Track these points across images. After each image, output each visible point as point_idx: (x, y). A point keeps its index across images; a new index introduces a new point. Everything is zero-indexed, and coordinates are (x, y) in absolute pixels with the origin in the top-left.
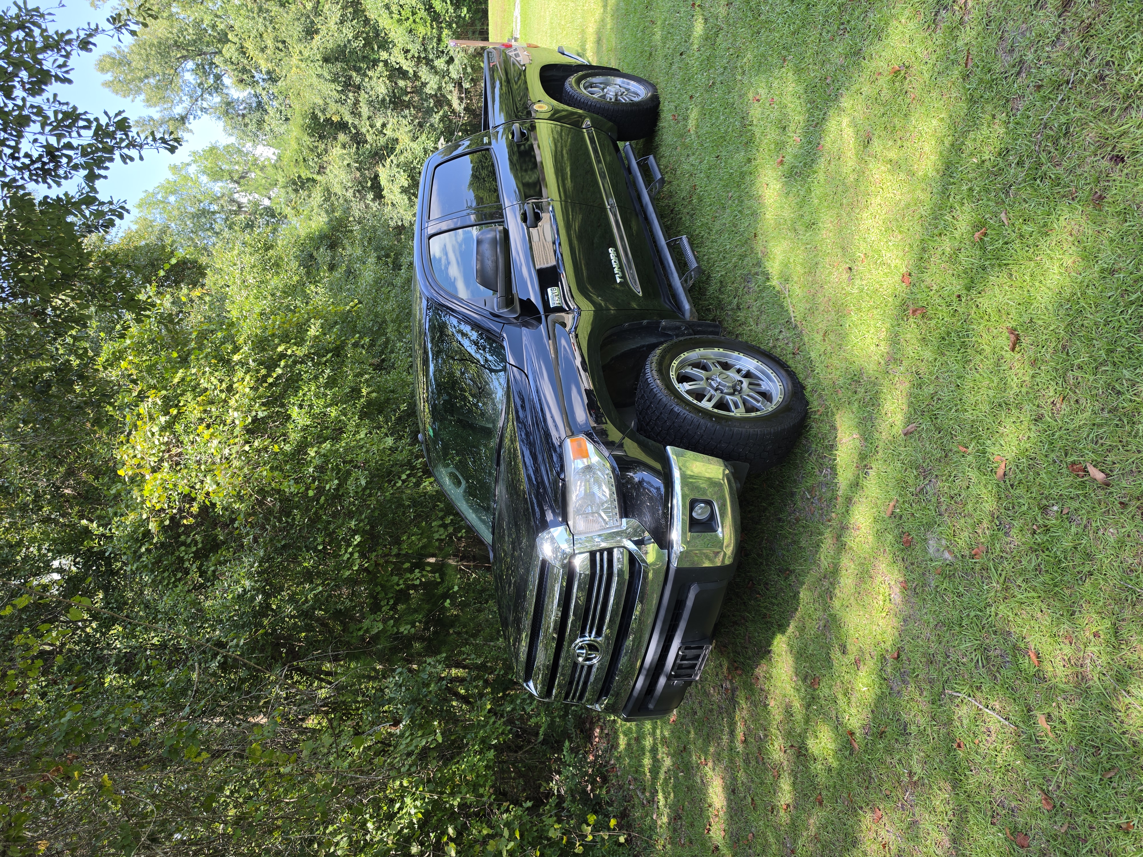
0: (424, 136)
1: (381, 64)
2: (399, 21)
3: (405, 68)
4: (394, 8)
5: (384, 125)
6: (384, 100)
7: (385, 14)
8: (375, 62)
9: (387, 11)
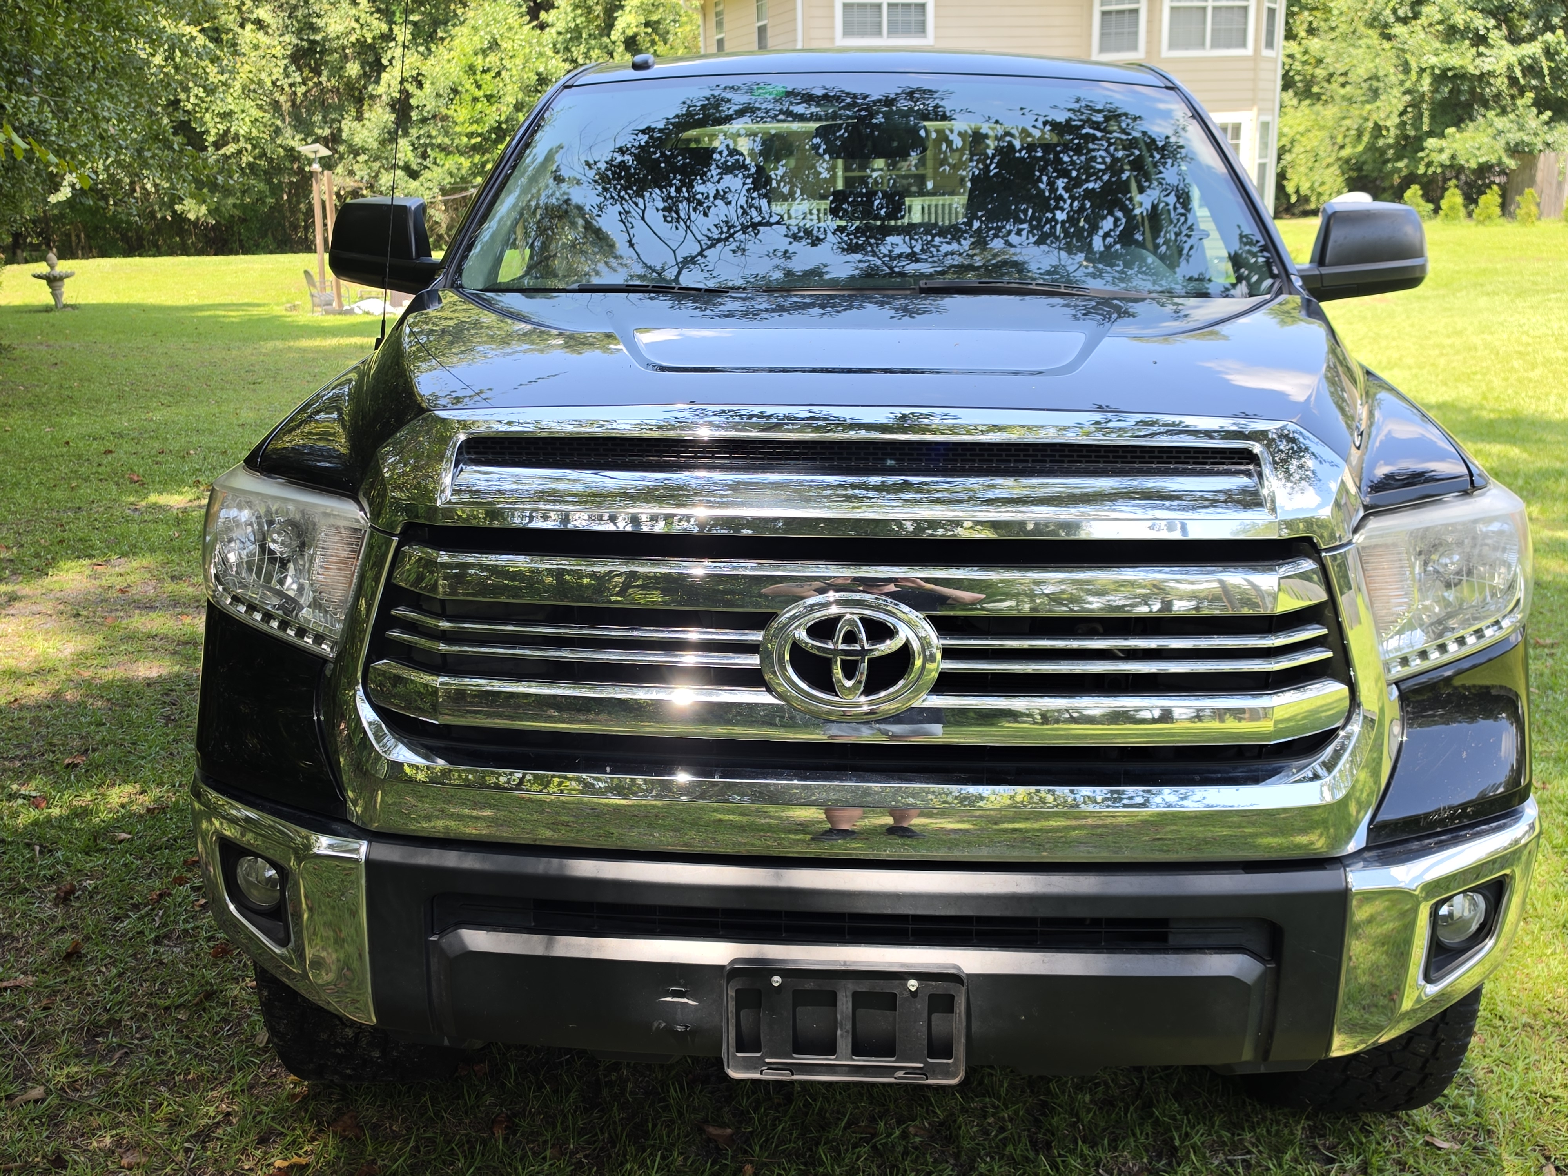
0: (256, 113)
1: (384, 27)
2: (471, 70)
3: (385, 76)
4: (493, 59)
5: (260, 24)
6: (314, 28)
7: (481, 41)
8: (388, 15)
9: (486, 45)
